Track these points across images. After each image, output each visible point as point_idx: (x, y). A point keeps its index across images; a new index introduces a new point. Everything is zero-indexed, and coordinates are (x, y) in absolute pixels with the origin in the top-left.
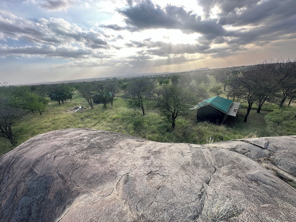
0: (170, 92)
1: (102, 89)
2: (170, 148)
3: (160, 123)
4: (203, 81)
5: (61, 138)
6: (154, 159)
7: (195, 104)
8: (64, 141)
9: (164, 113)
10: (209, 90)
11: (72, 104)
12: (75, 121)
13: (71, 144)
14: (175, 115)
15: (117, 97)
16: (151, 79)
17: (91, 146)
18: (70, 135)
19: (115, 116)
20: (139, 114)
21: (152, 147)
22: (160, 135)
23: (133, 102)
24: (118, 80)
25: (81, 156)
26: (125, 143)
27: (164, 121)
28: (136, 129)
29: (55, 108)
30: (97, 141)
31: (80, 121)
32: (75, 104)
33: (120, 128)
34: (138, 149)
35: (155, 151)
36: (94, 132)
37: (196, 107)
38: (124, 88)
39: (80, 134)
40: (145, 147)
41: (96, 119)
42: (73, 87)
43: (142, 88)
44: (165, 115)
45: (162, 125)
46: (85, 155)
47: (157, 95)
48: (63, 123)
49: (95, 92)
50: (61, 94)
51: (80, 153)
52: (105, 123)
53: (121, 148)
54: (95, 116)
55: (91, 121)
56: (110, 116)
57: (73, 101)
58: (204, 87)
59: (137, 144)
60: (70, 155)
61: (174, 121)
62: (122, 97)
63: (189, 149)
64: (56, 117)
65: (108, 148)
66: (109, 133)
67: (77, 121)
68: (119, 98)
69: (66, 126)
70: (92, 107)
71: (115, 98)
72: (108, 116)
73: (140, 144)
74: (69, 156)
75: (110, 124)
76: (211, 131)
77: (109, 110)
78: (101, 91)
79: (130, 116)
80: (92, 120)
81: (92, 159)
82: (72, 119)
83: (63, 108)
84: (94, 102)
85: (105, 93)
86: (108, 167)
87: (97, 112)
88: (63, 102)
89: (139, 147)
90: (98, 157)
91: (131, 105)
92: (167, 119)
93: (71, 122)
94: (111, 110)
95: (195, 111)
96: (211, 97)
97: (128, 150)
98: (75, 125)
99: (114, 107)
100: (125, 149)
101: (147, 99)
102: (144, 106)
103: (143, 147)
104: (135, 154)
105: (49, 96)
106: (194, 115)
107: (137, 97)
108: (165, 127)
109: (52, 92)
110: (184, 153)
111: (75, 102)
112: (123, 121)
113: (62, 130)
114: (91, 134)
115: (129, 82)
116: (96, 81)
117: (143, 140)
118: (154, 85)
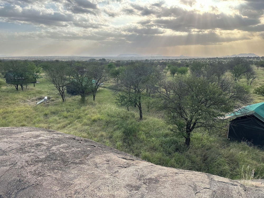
0: (186, 87)
1: (82, 73)
2: (176, 177)
3: (166, 135)
4: (244, 75)
5: (9, 139)
6: (147, 191)
7: (227, 110)
8: (12, 144)
9: (173, 120)
10: (253, 90)
11: (34, 92)
12: (35, 118)
13: (22, 150)
14: (192, 125)
15: (103, 87)
16: (159, 66)
17: (51, 157)
18: (23, 136)
19: (95, 117)
20: (134, 116)
21: (146, 171)
22: (163, 155)
23: (127, 98)
24: (108, 62)
25: (33, 170)
26: (104, 159)
27: (172, 133)
28: (127, 141)
29: (11, 95)
30: (62, 150)
31: (43, 119)
32: (39, 92)
33: (102, 136)
34: (123, 171)
35: (150, 179)
36: (59, 135)
37: (228, 116)
38: (115, 74)
39: (38, 136)
40: (134, 169)
41: (66, 117)
42: (40, 66)
43: (143, 77)
44: (175, 123)
45: (168, 139)
46: (39, 170)
47: (164, 90)
48: (18, 119)
49: (71, 76)
50: (21, 76)
51: (32, 166)
52: (79, 125)
53: (96, 166)
54: (65, 114)
55: (59, 121)
56: (89, 115)
57: (37, 88)
58: (245, 84)
59: (122, 163)
60: (18, 166)
61: (189, 134)
62: (111, 88)
63: (208, 182)
64: (10, 109)
65: (76, 163)
66: (82, 140)
67: (38, 118)
68: (106, 89)
69: (21, 124)
70: (63, 100)
71: (100, 88)
72: (86, 114)
73: (128, 164)
74: (16, 167)
75: (86, 127)
76: (253, 159)
77: (88, 106)
78: (79, 76)
79: (119, 119)
80: (60, 119)
81: (49, 178)
82: (32, 114)
83: (21, 97)
84: (68, 92)
85: (86, 79)
86: (71, 194)
87: (70, 107)
88: (22, 87)
89: (125, 169)
90: (59, 176)
91: (122, 102)
92: (178, 131)
93: (29, 119)
94: (91, 106)
95: (227, 122)
96: (256, 103)
97: (107, 171)
98: (34, 124)
99: (96, 102)
100: (103, 168)
101: (148, 95)
102: (143, 105)
103: (132, 169)
104: (117, 179)
105: (4, 77)
106: (224, 130)
107: (134, 90)
108: (172, 143)
109: (10, 72)
110: (198, 188)
111: (39, 89)
112: (107, 125)
113: (13, 128)
114: (53, 139)
115: (124, 68)
116: (74, 61)
117: (134, 158)
118: (162, 75)
